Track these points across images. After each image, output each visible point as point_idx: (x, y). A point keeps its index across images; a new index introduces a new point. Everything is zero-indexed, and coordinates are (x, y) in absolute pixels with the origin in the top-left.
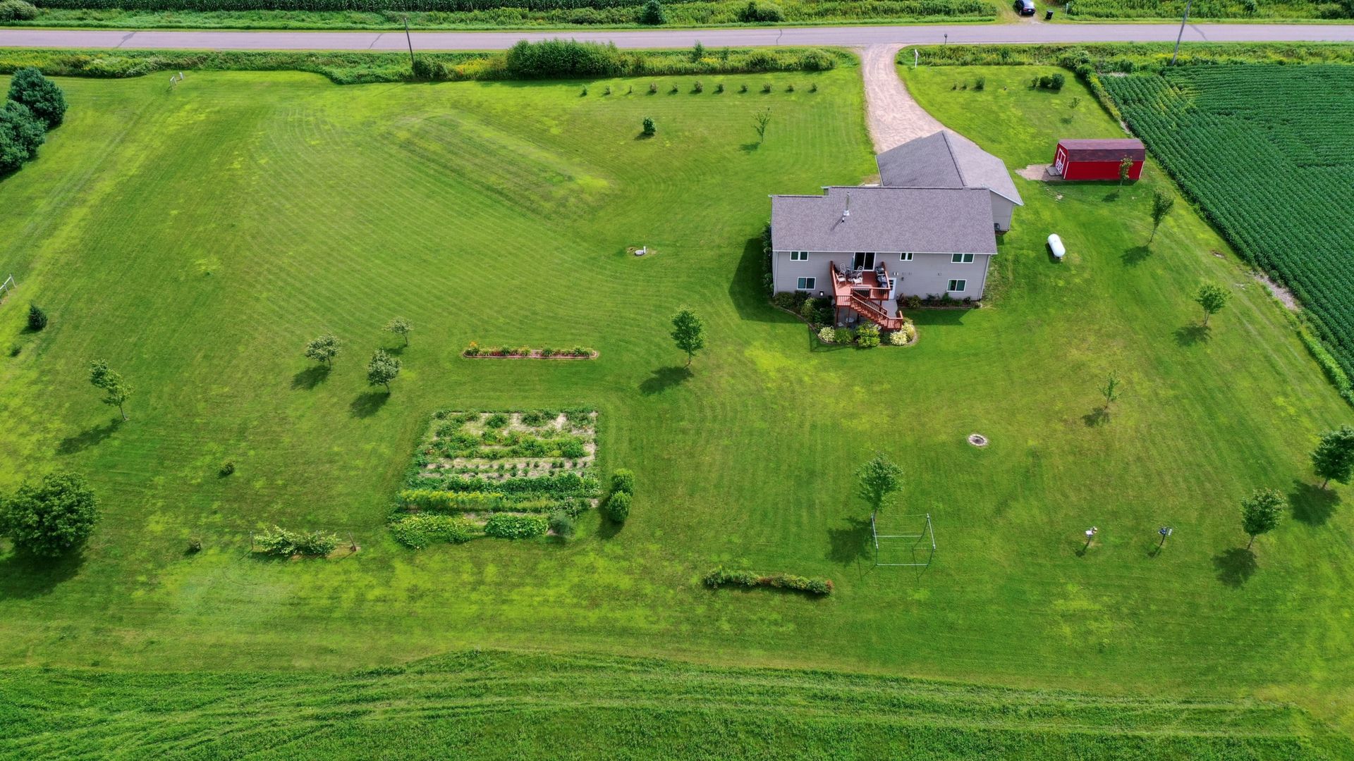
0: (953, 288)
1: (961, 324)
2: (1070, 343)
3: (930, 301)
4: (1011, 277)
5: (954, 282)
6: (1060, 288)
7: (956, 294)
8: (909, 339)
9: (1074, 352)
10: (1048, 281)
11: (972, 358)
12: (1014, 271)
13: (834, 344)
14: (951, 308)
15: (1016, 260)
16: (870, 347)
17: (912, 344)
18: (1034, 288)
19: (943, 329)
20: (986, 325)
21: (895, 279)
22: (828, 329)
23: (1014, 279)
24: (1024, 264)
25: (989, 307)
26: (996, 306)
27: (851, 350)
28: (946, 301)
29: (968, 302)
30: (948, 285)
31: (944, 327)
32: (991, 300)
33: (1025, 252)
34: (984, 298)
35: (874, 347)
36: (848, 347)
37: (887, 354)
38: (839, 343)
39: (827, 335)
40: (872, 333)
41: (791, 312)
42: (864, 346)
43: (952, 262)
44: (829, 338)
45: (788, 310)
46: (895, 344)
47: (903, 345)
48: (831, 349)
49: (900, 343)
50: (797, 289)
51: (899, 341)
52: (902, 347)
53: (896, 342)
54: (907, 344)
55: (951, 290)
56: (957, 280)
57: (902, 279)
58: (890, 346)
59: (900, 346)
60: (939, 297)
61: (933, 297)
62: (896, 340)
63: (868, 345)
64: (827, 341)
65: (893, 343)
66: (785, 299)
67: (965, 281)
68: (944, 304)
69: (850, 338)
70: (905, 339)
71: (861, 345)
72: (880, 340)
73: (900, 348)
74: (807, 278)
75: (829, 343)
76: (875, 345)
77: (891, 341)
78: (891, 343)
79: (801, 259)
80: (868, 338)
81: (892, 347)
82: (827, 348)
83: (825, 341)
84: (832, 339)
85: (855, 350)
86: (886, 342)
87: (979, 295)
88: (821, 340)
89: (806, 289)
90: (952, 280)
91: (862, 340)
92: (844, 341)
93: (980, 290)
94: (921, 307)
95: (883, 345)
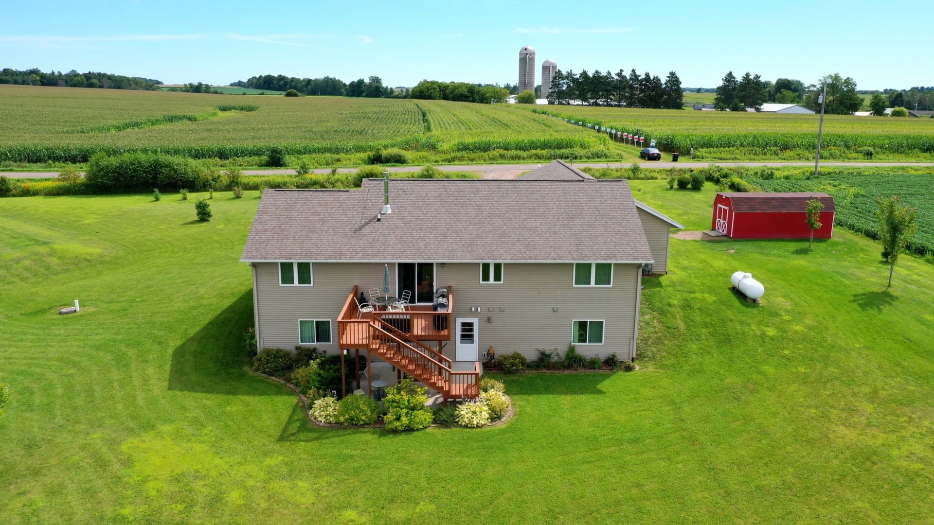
0: (582, 339)
1: (601, 392)
2: (825, 416)
3: (544, 362)
4: (682, 327)
5: (582, 325)
6: (772, 339)
7: (588, 350)
8: (495, 416)
9: (842, 430)
10: (746, 329)
11: (626, 446)
12: (686, 319)
13: (336, 427)
14: (582, 372)
15: (687, 306)
16: (409, 430)
17: (499, 425)
18: (726, 340)
19: (566, 400)
20: (647, 392)
21: (475, 321)
22: (330, 400)
23: (688, 327)
24: (700, 309)
25: (651, 369)
26: (663, 367)
27: (368, 438)
28: (573, 361)
29: (611, 363)
30: (573, 332)
31: (569, 397)
32: (653, 358)
33: (698, 295)
34: (640, 356)
35: (417, 430)
36: (362, 432)
37: (442, 443)
38: (346, 424)
39: (323, 411)
40: (414, 401)
41: (277, 379)
42: (396, 428)
43: (575, 284)
44: (326, 416)
45: (274, 378)
46: (463, 424)
47: (480, 425)
48: (325, 436)
49: (475, 423)
50: (300, 343)
51: (473, 418)
52: (477, 430)
53: (466, 419)
54: (490, 424)
55: (579, 342)
56: (588, 321)
57: (489, 319)
58: (454, 429)
59: (474, 427)
60: (558, 355)
61: (549, 356)
62: (467, 416)
63: (405, 425)
64: (323, 422)
65: (459, 423)
66: (271, 358)
67: (602, 323)
68: (569, 367)
69: (369, 414)
70: (485, 415)
71: (390, 427)
72: (434, 417)
73: (474, 431)
74: (315, 320)
75: (326, 425)
76: (421, 427)
77: (457, 420)
78: (456, 424)
79: (299, 283)
80: (405, 411)
81: (459, 429)
82: (316, 435)
83: (317, 423)
84: (331, 417)
85: (376, 436)
86: (447, 421)
87: (631, 350)
88: (312, 421)
89: (315, 343)
90: (579, 322)
91: (393, 416)
92: (355, 418)
93: (632, 340)
94: (527, 371)
95: (440, 427)
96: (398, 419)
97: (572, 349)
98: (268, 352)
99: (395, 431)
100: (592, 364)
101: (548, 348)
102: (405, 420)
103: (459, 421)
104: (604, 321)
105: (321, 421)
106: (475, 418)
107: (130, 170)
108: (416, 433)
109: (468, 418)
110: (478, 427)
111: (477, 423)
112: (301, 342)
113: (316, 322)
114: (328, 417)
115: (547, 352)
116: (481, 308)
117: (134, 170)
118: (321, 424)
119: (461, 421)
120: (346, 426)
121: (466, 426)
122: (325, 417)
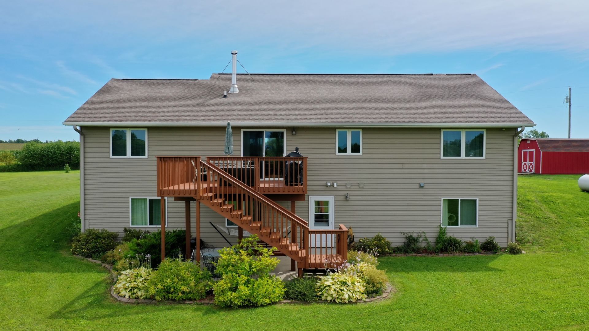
0: (453, 221)
3: (412, 245)
7: (461, 233)
8: (373, 290)
13: (144, 302)
16: (250, 304)
22: (143, 270)
25: (540, 252)
28: (447, 244)
29: (490, 247)
30: (442, 212)
32: (537, 243)
35: (262, 306)
36: (179, 309)
37: (301, 322)
38: (158, 298)
39: (130, 282)
40: (259, 264)
41: (94, 261)
42: (231, 302)
43: (444, 156)
44: (133, 288)
45: (90, 259)
46: (329, 298)
47: (353, 300)
48: (123, 312)
49: (346, 296)
50: (131, 226)
51: (343, 290)
52: (350, 306)
53: (332, 292)
54: (367, 300)
55: (449, 225)
56: (460, 199)
57: (346, 198)
58: (315, 305)
59: (345, 303)
60: (427, 240)
61: (416, 240)
62: (333, 287)
63: (244, 298)
64: (127, 297)
65: (323, 298)
66: (92, 238)
67: (475, 201)
68: (443, 250)
69: (193, 284)
70: (360, 287)
71: (221, 299)
72: (286, 289)
73: (345, 307)
74: (148, 198)
75: (131, 301)
76: (267, 301)
77: (320, 293)
78: (319, 299)
79: (132, 154)
80: (244, 278)
81: (322, 306)
82: (110, 311)
83: (119, 299)
84: (140, 290)
85: (200, 313)
86: (305, 295)
87: (510, 234)
88: (113, 297)
89: (148, 226)
90: (448, 200)
91: (227, 284)
92: (172, 290)
93: (510, 222)
94: (394, 255)
95: (294, 303)
96: (234, 289)
97: (442, 232)
98: (90, 233)
99: (229, 307)
100: (470, 248)
101: (415, 232)
102: (244, 290)
103: (322, 294)
104: (477, 199)
105: (124, 297)
106: (345, 290)
107: (51, 153)
108: (260, 310)
109: (335, 290)
110: (350, 302)
111: (350, 298)
112: (132, 224)
113: (150, 200)
114: (135, 291)
115: (415, 236)
116: (337, 183)
117: (54, 153)
118: (124, 300)
119: (325, 295)
120: (159, 301)
121: (333, 302)
122: (131, 290)
